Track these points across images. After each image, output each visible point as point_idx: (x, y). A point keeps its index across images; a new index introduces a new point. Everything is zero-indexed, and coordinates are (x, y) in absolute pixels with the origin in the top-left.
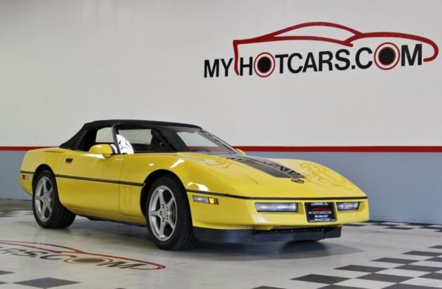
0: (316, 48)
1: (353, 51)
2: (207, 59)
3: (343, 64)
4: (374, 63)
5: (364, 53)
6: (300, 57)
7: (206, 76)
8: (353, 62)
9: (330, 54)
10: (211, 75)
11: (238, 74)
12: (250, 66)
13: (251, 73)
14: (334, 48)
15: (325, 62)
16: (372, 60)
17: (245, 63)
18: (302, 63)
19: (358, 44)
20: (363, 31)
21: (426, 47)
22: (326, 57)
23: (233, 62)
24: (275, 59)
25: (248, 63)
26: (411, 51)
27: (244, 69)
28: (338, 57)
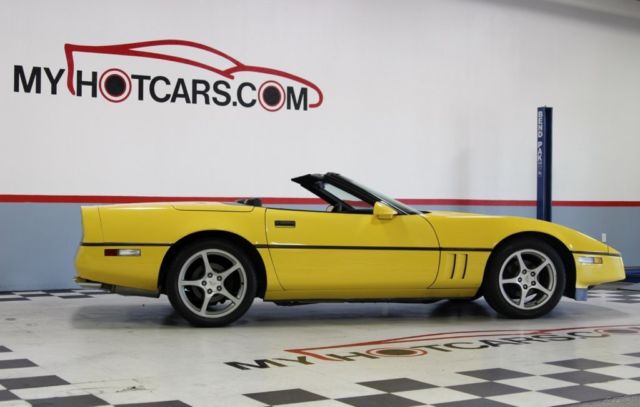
0: (189, 74)
1: (235, 84)
2: (18, 64)
3: (222, 99)
4: (258, 102)
5: (246, 90)
6: (168, 82)
8: (234, 98)
9: (206, 84)
11: (73, 93)
15: (200, 92)
16: (256, 98)
17: (84, 79)
18: (170, 90)
19: (240, 77)
20: (246, 63)
21: (311, 92)
22: (201, 87)
23: (65, 76)
24: (132, 80)
25: (90, 79)
26: (297, 94)
27: (84, 87)
28: (217, 90)
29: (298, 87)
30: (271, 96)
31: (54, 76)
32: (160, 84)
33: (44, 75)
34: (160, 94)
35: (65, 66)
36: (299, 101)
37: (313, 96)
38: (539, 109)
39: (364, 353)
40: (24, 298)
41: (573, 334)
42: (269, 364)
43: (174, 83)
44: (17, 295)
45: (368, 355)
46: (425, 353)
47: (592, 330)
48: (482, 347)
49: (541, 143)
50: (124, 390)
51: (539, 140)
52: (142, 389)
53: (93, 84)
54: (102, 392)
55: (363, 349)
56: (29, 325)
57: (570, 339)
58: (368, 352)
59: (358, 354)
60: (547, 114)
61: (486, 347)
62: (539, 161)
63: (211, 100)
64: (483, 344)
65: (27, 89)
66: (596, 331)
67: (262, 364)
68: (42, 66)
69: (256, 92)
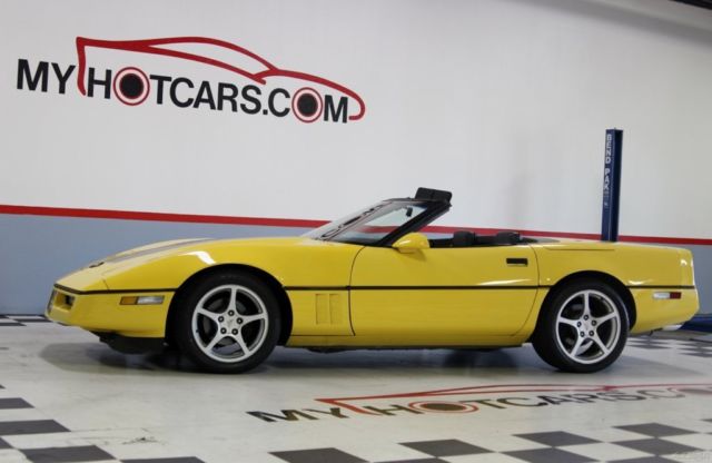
9: (234, 88)
15: (227, 98)
16: (290, 107)
22: (228, 92)
23: (75, 73)
24: (150, 81)
25: (103, 78)
26: (336, 103)
27: (96, 87)
28: (245, 96)
29: (337, 96)
30: (307, 105)
31: (63, 73)
32: (182, 87)
33: (51, 70)
34: (182, 98)
35: (76, 63)
36: (338, 112)
37: (353, 107)
38: (608, 132)
39: (406, 406)
40: (19, 323)
41: (643, 392)
42: (297, 416)
43: (197, 86)
44: (11, 320)
45: (411, 409)
46: (476, 409)
47: (664, 388)
48: (541, 404)
49: (608, 170)
50: (133, 442)
51: (607, 166)
52: (152, 440)
53: (107, 83)
54: (106, 443)
55: (404, 402)
56: (24, 356)
57: (640, 398)
58: (411, 405)
59: (400, 408)
60: (617, 137)
61: (545, 404)
62: (605, 190)
63: (239, 108)
64: (542, 401)
65: (32, 86)
66: (669, 389)
67: (289, 415)
68: (50, 61)
69: (290, 100)
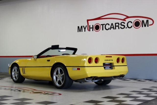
0: (114, 22)
2: (78, 26)
3: (123, 27)
4: (133, 26)
5: (130, 23)
6: (109, 25)
7: (78, 32)
8: (126, 26)
9: (119, 24)
10: (80, 31)
11: (89, 31)
12: (92, 28)
13: (93, 30)
14: (120, 22)
17: (91, 27)
19: (128, 20)
20: (129, 16)
22: (117, 25)
23: (87, 27)
24: (101, 26)
26: (145, 22)
28: (121, 25)
29: (145, 20)
30: (137, 24)
31: (85, 27)
33: (83, 27)
34: (107, 28)
35: (87, 25)
36: (146, 24)
37: (150, 22)
43: (110, 25)
68: (83, 26)
69: (132, 24)
